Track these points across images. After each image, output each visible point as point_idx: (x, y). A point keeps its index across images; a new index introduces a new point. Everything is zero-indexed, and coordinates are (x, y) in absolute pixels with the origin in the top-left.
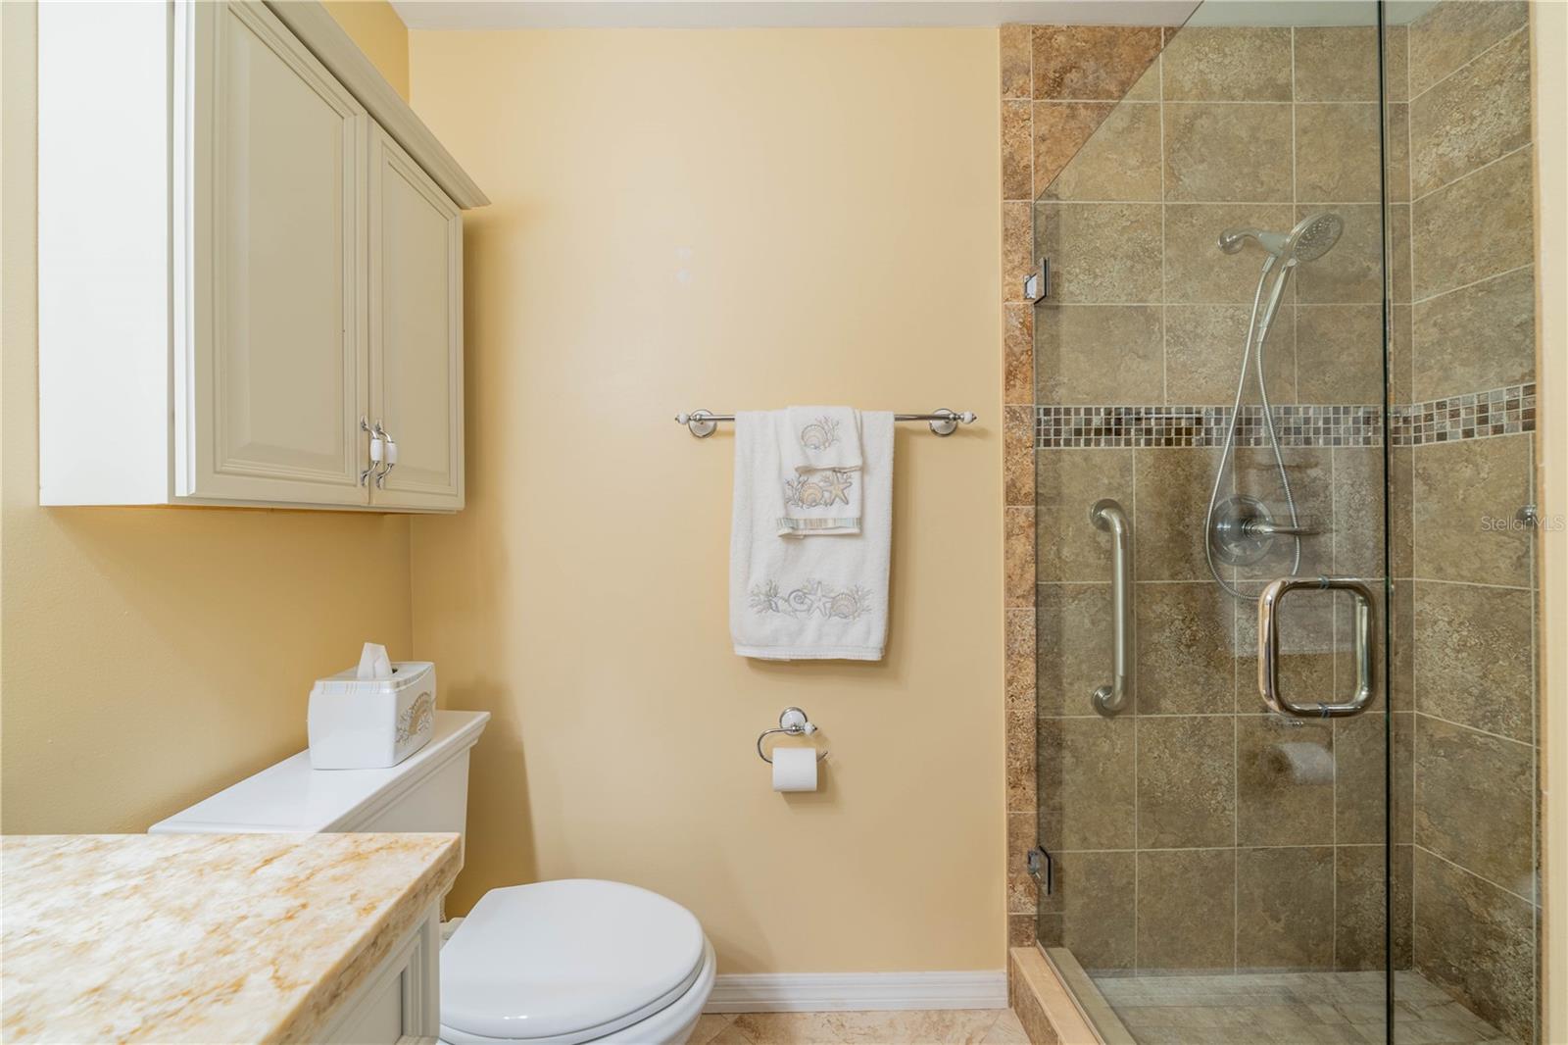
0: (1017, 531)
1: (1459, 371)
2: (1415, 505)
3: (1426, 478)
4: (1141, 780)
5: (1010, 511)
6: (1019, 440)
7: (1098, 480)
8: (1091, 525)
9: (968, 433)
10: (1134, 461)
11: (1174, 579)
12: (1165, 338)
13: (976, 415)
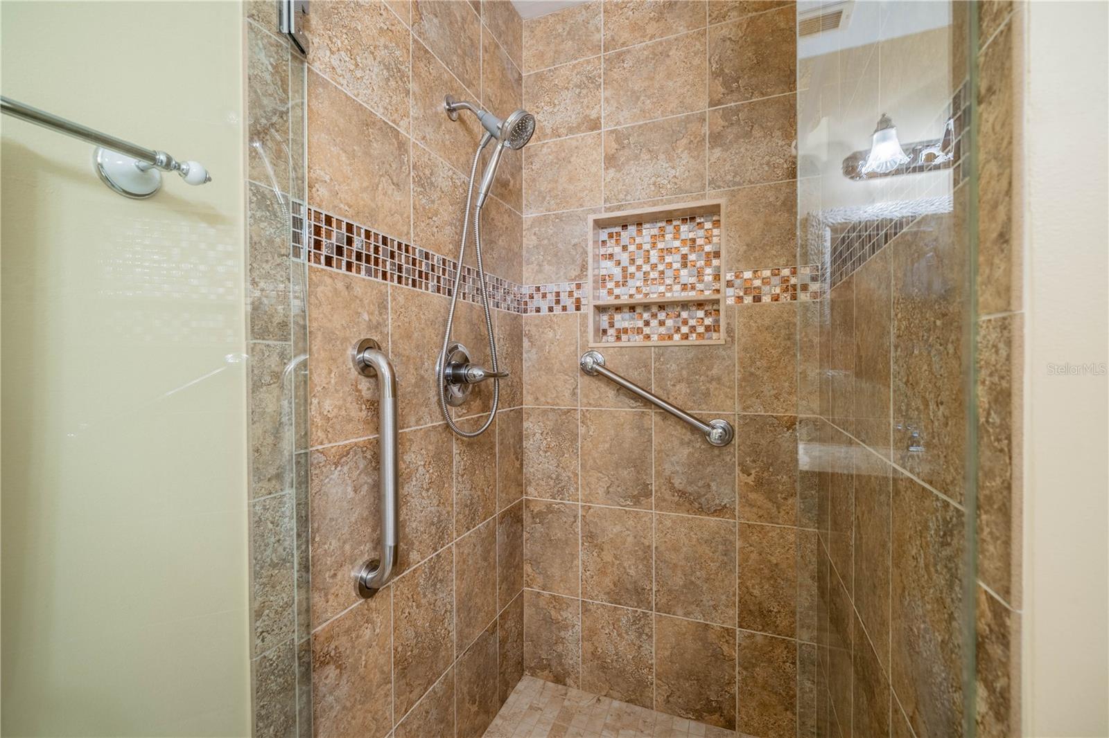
0: (267, 379)
1: (547, 267)
2: (525, 355)
3: (530, 337)
4: (396, 649)
5: (258, 348)
6: (271, 241)
7: (359, 314)
8: (353, 370)
9: (184, 209)
10: (389, 298)
11: (419, 425)
12: (412, 174)
13: (211, 175)
